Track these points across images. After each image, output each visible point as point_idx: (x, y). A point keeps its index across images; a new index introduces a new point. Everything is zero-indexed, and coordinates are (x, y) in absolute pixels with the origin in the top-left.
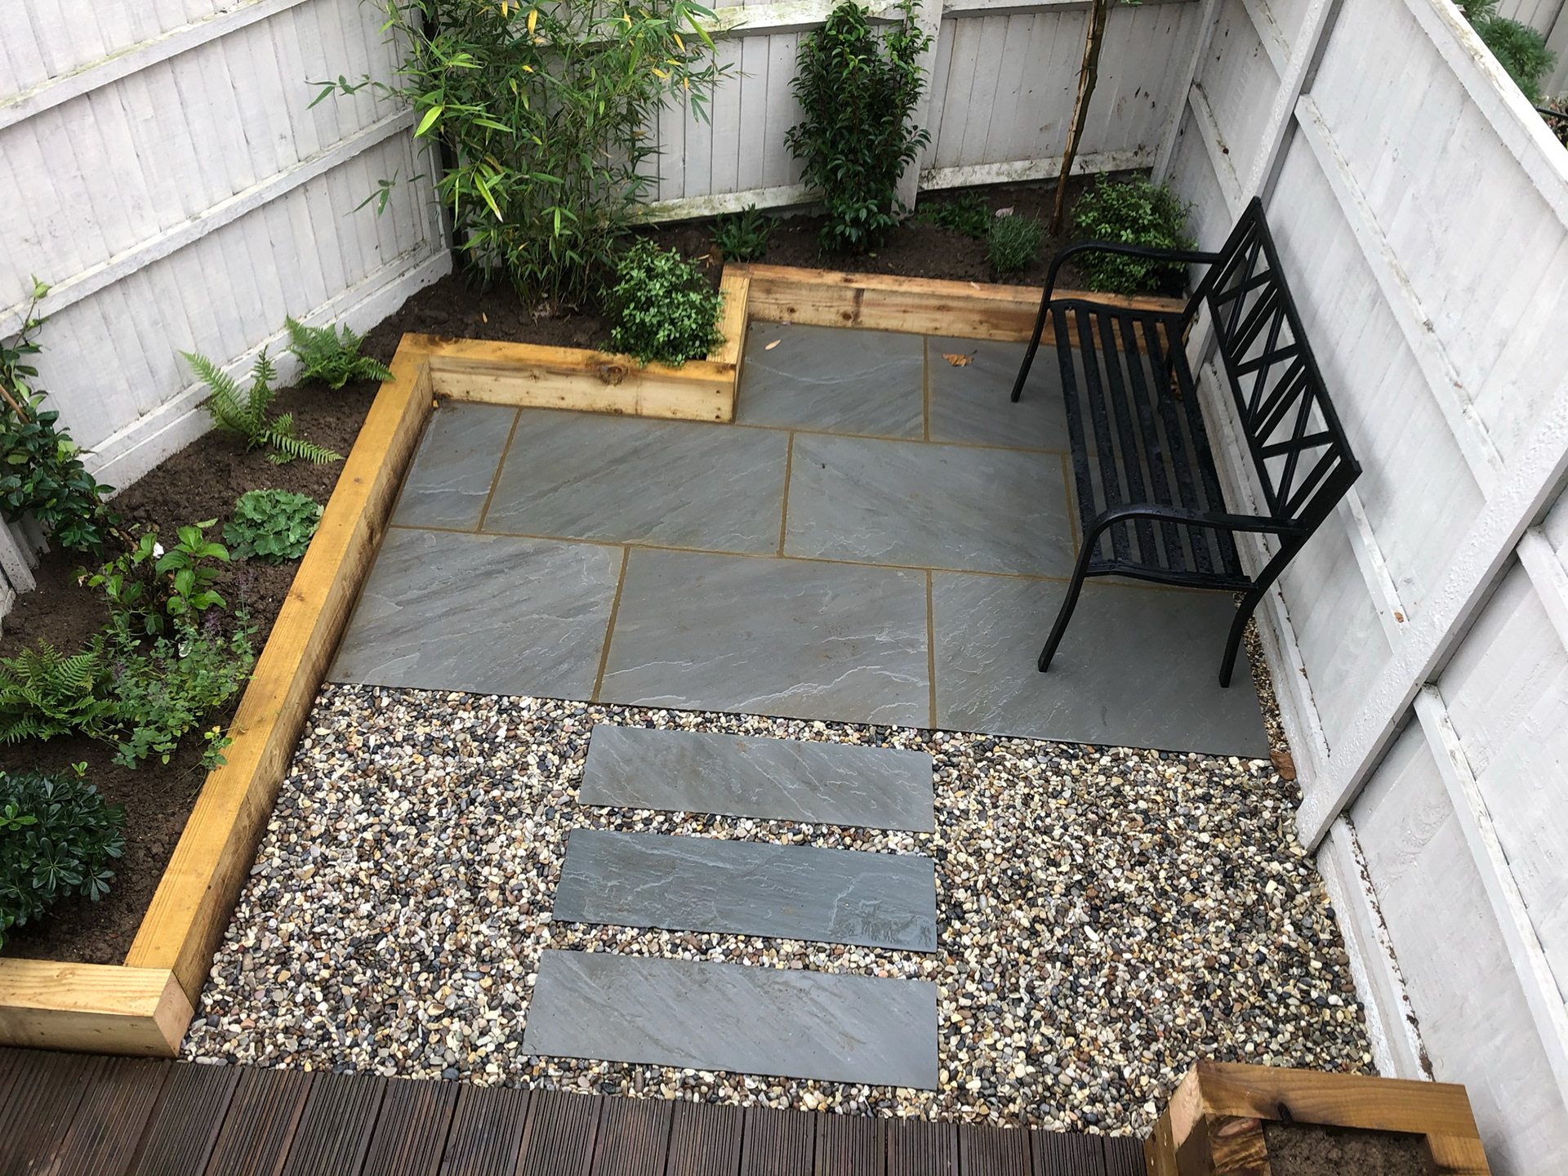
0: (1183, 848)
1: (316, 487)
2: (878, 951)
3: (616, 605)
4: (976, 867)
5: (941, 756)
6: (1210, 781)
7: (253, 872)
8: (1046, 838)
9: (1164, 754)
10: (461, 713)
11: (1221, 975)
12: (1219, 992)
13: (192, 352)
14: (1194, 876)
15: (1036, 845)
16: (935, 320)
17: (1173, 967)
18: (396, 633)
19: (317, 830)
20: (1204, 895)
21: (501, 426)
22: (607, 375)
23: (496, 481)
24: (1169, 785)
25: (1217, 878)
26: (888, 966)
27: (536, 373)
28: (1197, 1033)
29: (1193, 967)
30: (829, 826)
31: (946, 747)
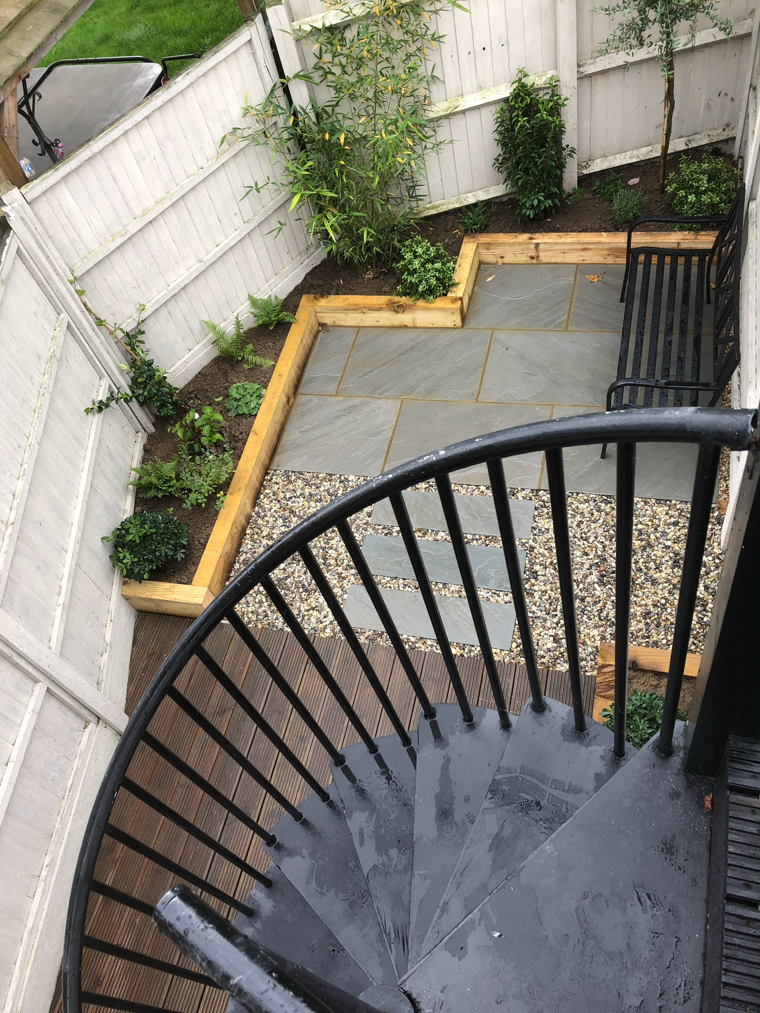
0: (656, 548)
1: (263, 379)
2: (494, 591)
3: (394, 431)
4: (548, 555)
5: (541, 503)
6: (680, 515)
7: (240, 550)
8: (585, 542)
9: (658, 501)
10: (324, 483)
11: (659, 609)
12: (656, 616)
13: (207, 319)
14: (658, 562)
15: (579, 545)
16: (583, 256)
17: (636, 604)
18: (299, 446)
19: (265, 533)
20: (661, 571)
21: (349, 338)
22: (398, 308)
23: (345, 368)
24: (657, 517)
25: (670, 563)
26: (497, 598)
27: (364, 310)
28: (639, 634)
29: (646, 605)
30: (480, 535)
31: (544, 498)
